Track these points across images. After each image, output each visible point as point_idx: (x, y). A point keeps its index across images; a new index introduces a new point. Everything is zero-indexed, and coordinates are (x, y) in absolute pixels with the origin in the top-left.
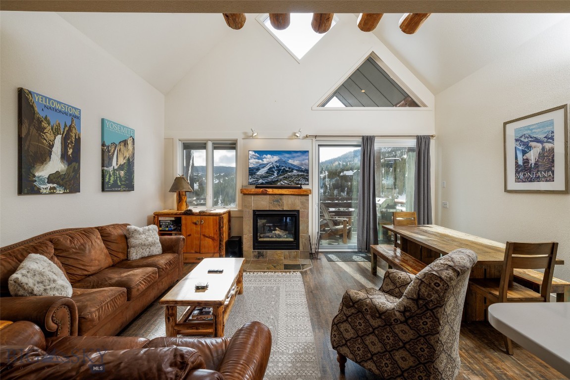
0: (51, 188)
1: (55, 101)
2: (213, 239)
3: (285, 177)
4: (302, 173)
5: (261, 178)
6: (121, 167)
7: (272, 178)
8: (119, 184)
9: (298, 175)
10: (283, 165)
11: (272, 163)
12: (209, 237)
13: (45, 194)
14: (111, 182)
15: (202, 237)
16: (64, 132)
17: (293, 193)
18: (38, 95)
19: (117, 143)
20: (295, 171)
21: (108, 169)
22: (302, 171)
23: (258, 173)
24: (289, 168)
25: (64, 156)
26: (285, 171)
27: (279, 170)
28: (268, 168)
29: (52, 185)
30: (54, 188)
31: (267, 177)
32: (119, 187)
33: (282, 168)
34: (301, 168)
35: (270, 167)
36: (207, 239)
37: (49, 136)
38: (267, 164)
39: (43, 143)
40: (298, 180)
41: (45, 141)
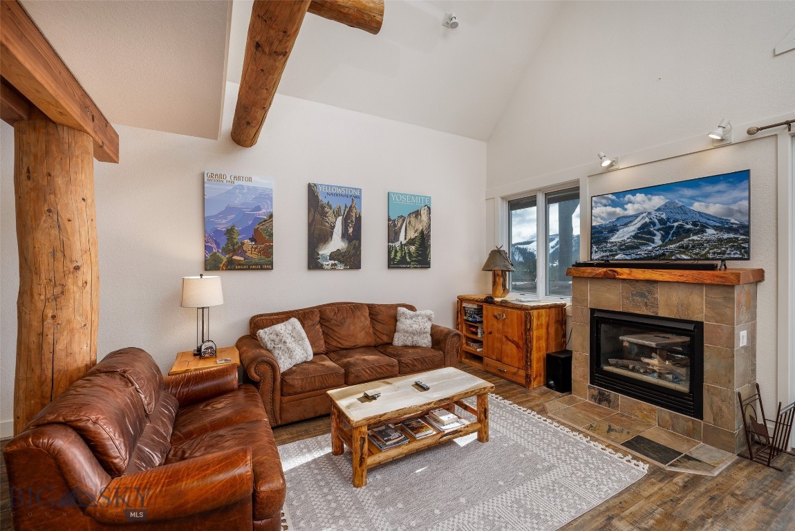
0: (332, 265)
1: (336, 187)
2: (518, 346)
3: (682, 247)
4: (732, 236)
5: (621, 250)
6: (411, 242)
7: (650, 248)
8: (408, 260)
9: (720, 240)
10: (678, 217)
11: (649, 213)
12: (513, 342)
13: (327, 269)
14: (398, 258)
15: (504, 339)
16: (344, 213)
17: (682, 279)
18: (321, 185)
19: (406, 215)
20: (710, 231)
21: (394, 244)
22: (730, 230)
23: (613, 239)
24: (695, 224)
25: (345, 235)
26: (682, 232)
27: (666, 230)
28: (639, 225)
29: (333, 262)
30: (335, 265)
31: (637, 247)
32: (409, 263)
33: (676, 224)
34: (727, 222)
35: (643, 222)
36: (510, 343)
37: (331, 218)
38: (636, 216)
39: (326, 226)
40: (720, 253)
41: (327, 224)
